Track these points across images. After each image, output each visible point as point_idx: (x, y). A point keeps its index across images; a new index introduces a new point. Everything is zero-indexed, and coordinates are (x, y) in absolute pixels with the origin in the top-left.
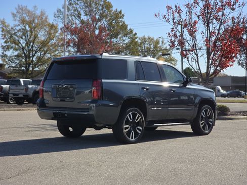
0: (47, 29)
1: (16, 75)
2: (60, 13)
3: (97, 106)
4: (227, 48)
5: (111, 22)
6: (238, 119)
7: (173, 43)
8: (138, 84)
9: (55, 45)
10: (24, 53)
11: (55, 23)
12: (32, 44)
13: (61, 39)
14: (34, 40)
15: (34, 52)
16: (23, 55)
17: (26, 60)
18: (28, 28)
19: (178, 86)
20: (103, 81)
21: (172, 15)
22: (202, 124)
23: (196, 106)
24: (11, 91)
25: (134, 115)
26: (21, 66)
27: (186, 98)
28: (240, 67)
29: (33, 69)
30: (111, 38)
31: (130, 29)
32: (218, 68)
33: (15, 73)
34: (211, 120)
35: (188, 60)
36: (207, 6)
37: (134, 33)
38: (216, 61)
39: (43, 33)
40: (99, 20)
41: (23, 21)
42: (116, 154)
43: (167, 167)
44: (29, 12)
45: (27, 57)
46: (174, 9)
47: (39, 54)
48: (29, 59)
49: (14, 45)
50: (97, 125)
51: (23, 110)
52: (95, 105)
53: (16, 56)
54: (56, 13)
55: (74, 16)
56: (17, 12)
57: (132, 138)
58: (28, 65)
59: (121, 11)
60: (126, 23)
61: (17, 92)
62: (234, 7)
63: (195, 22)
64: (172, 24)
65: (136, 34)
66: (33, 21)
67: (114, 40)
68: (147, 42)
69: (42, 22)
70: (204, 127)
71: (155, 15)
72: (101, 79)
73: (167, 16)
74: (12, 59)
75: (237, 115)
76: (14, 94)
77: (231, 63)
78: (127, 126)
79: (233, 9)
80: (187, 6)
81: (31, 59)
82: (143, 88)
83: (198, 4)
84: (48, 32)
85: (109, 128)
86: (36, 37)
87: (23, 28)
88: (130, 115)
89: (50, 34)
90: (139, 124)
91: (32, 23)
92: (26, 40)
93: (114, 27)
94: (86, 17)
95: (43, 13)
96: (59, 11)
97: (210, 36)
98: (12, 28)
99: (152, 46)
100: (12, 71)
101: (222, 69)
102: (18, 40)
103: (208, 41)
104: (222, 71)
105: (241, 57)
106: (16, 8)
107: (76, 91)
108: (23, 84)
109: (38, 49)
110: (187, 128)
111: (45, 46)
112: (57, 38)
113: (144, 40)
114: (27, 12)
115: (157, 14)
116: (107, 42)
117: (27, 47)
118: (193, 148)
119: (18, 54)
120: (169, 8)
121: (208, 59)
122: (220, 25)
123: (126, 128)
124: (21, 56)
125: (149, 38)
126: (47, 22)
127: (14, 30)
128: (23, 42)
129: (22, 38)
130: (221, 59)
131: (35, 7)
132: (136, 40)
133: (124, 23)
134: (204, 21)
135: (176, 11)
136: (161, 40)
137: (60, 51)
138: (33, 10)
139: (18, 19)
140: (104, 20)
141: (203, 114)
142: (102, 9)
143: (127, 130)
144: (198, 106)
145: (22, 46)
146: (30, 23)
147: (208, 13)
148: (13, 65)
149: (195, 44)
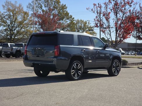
0: (23, 15)
1: (4, 41)
2: (30, 6)
3: (57, 60)
4: (127, 28)
5: (60, 11)
6: (133, 67)
7: (97, 24)
8: (80, 48)
9: (27, 24)
10: (9, 28)
11: (27, 11)
12: (14, 23)
13: (31, 21)
14: (15, 21)
15: (15, 28)
16: (9, 29)
17: (10, 32)
18: (11, 14)
19: (101, 49)
20: (61, 46)
21: (96, 9)
22: (114, 70)
23: (110, 60)
24: (3, 50)
25: (77, 65)
26: (7, 36)
27: (104, 55)
28: (134, 38)
29: (14, 37)
30: (60, 20)
31: (71, 15)
32: (122, 39)
33: (4, 39)
34: (118, 68)
35: (105, 34)
36: (116, 4)
37: (73, 17)
38: (121, 35)
39: (20, 17)
40: (53, 10)
41: (9, 10)
42: (68, 86)
43: (97, 93)
44: (12, 4)
45: (11, 30)
46: (97, 5)
47: (18, 29)
48: (12, 31)
49: (3, 23)
50: (57, 70)
51: (10, 61)
52: (56, 59)
53: (4, 30)
54: (28, 5)
55: (39, 7)
56: (6, 5)
57: (76, 78)
58: (11, 35)
59: (65, 5)
60: (68, 12)
61: (6, 50)
62: (131, 4)
63: (109, 13)
64: (97, 14)
65: (74, 18)
66: (15, 9)
67: (61, 21)
68: (80, 23)
69: (20, 10)
70: (115, 72)
71: (87, 9)
72: (59, 45)
73: (93, 9)
74: (2, 32)
75: (132, 65)
76: (5, 52)
77: (129, 36)
78: (73, 71)
79: (131, 6)
80: (105, 4)
81: (13, 32)
82: (82, 50)
83: (111, 3)
84: (23, 16)
85: (63, 72)
86: (16, 19)
87: (9, 13)
88: (75, 65)
89: (24, 17)
90: (80, 70)
91: (14, 11)
92: (10, 21)
93: (61, 14)
94: (45, 8)
95: (20, 6)
96: (30, 4)
97: (117, 21)
98: (2, 14)
99: (82, 25)
100: (2, 38)
101: (124, 39)
102: (6, 21)
103: (116, 24)
104: (124, 40)
105: (134, 33)
106: (5, 2)
107: (45, 51)
108: (10, 46)
109: (18, 26)
110: (106, 72)
111: (21, 24)
112: (28, 20)
113: (78, 22)
114: (11, 4)
115: (88, 8)
116: (57, 23)
117: (11, 25)
118: (109, 83)
119: (6, 28)
120: (95, 5)
121: (116, 34)
122: (123, 15)
123: (73, 72)
124: (7, 30)
125: (81, 21)
126: (23, 11)
127: (4, 15)
128: (9, 22)
129: (8, 19)
130: (124, 34)
131: (16, 2)
132: (74, 22)
133: (67, 12)
134: (114, 12)
135: (99, 7)
136: (88, 22)
137: (30, 27)
138: (15, 3)
139: (6, 8)
140: (56, 10)
141: (114, 65)
142: (55, 4)
143: (73, 73)
144: (111, 60)
145: (8, 24)
146: (13, 11)
147: (116, 8)
148: (3, 35)
149: (109, 25)
